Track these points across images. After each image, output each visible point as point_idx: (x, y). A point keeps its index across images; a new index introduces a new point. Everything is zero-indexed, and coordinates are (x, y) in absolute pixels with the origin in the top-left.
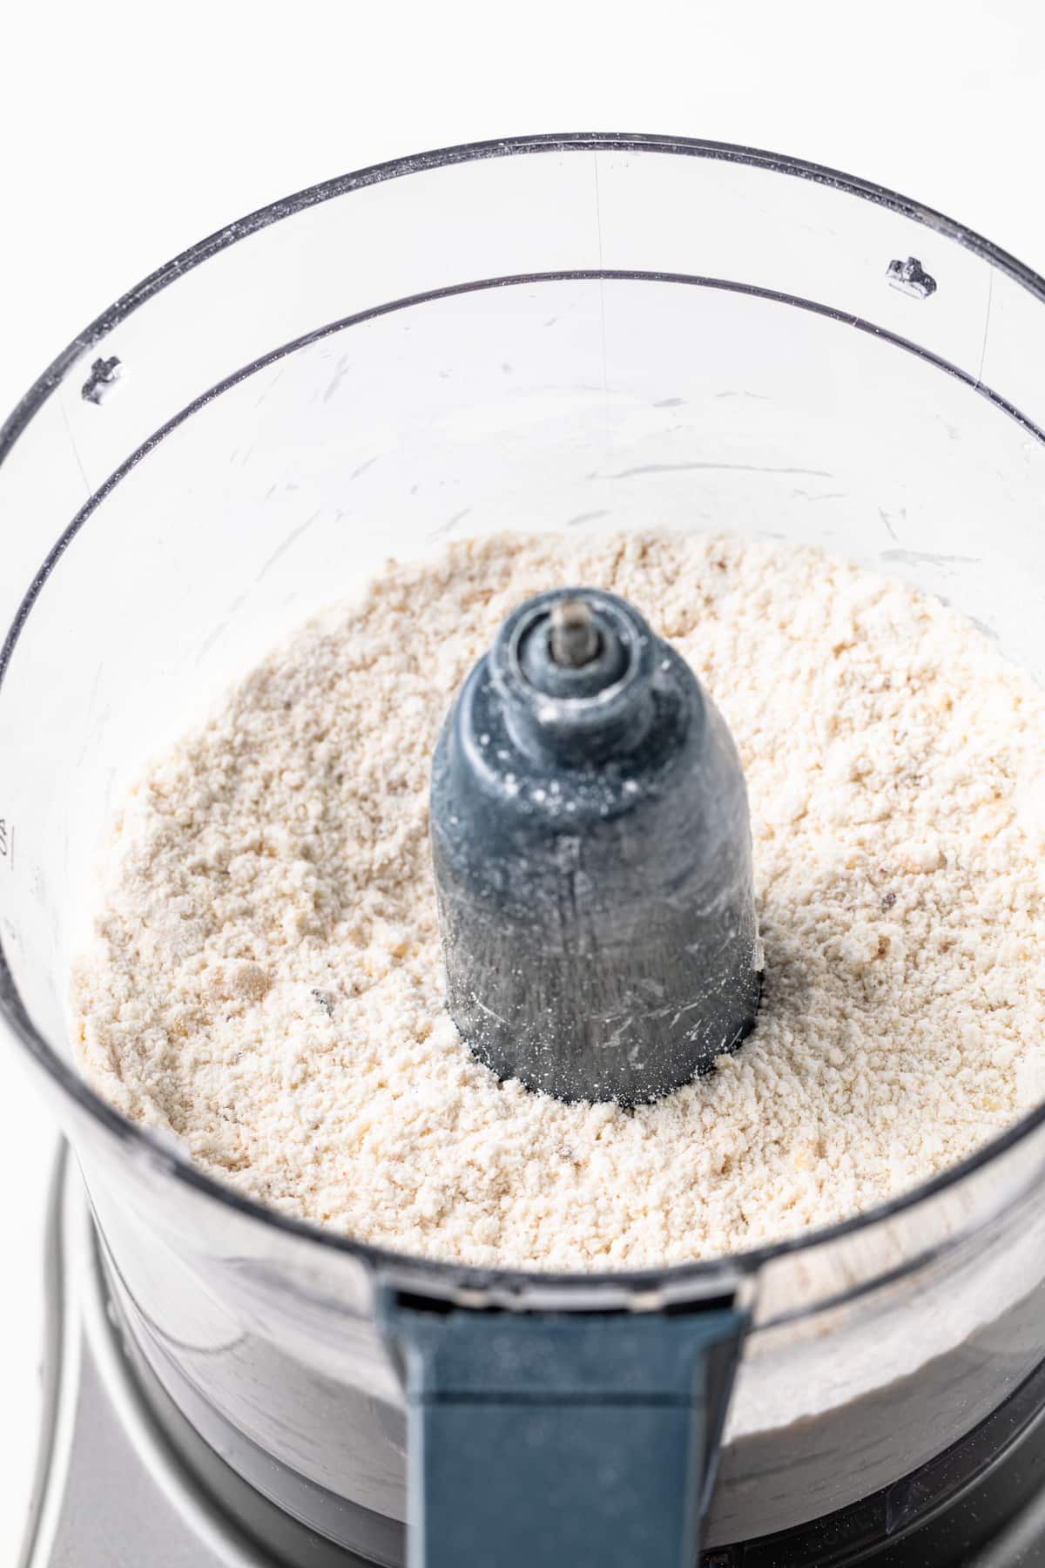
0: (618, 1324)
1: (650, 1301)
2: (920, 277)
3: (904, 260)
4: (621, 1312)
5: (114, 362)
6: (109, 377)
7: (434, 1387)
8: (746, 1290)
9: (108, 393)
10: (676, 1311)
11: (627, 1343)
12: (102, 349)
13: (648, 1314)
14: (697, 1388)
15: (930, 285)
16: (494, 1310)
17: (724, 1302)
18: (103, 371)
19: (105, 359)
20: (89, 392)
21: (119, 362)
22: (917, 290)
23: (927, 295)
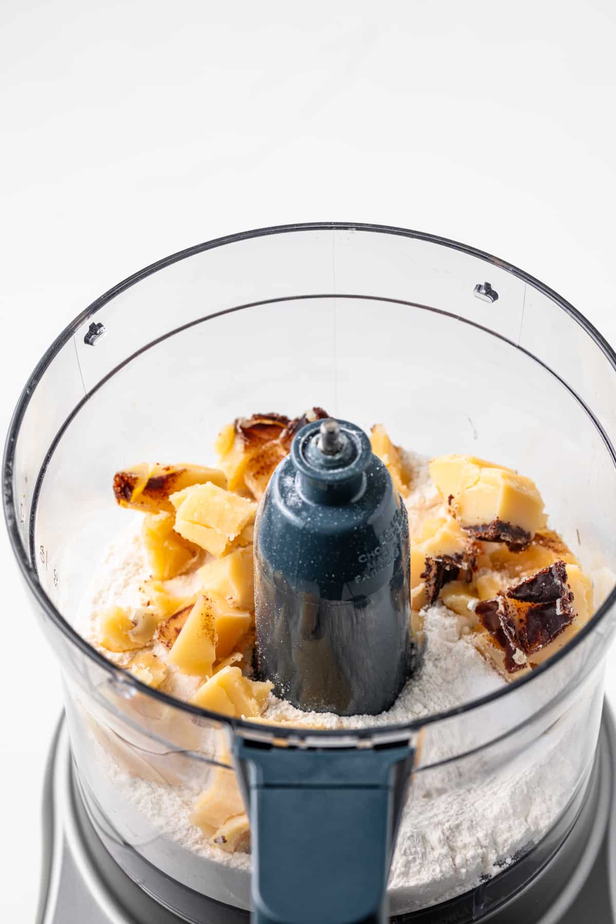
0: (351, 753)
1: (368, 744)
2: (490, 292)
3: (483, 284)
4: (353, 748)
5: (100, 325)
6: (98, 332)
7: (262, 782)
8: (415, 739)
9: (98, 341)
10: (378, 748)
11: (358, 762)
12: (95, 318)
13: (365, 749)
14: (392, 781)
15: (495, 296)
16: (292, 748)
17: (405, 743)
18: (95, 329)
19: (96, 324)
20: (88, 340)
21: (103, 326)
22: (488, 299)
23: (493, 301)
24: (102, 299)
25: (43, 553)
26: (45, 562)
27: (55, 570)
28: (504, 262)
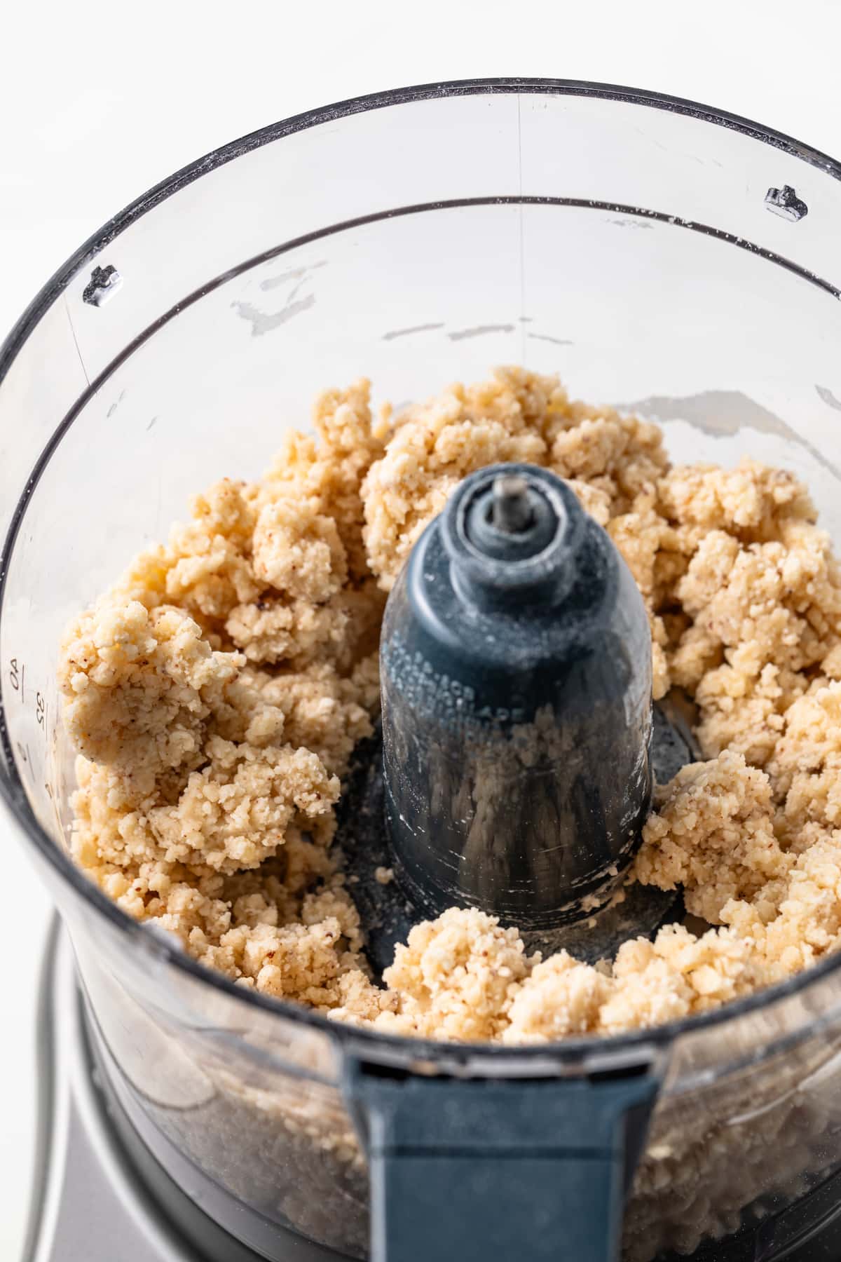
0: (550, 1089)
1: (576, 1069)
2: (794, 203)
3: (781, 188)
4: (553, 1079)
5: (110, 270)
6: (106, 283)
7: (393, 1144)
8: (661, 1061)
9: (107, 297)
10: (598, 1078)
11: (559, 1106)
12: (102, 259)
13: (575, 1080)
14: (618, 1143)
15: (802, 209)
16: (445, 1077)
17: (640, 1070)
18: (101, 278)
19: (103, 268)
20: (90, 296)
21: (115, 270)
22: (792, 214)
23: (799, 218)
24: (113, 224)
25: (16, 671)
26: (20, 688)
27: (38, 694)
28: (819, 153)
